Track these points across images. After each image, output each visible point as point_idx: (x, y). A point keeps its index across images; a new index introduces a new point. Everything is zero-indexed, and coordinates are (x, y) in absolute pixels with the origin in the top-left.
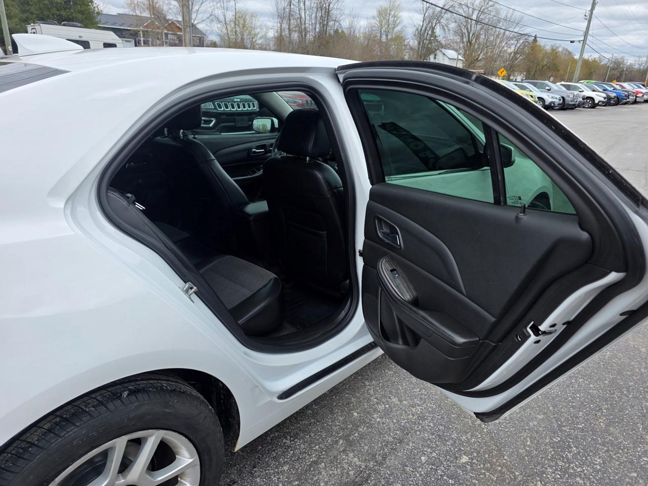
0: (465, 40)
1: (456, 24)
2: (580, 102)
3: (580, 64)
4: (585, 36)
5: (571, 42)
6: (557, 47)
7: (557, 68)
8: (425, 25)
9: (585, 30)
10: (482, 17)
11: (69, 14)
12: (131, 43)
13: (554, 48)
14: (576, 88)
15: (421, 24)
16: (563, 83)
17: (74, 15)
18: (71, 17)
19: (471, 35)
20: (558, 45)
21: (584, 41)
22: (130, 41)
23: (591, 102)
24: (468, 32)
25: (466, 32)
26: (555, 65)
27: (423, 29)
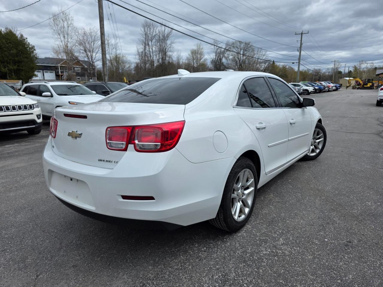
0: (238, 64)
1: (233, 57)
2: (301, 92)
3: (299, 73)
4: (299, 60)
5: (293, 63)
6: (286, 66)
7: (287, 76)
8: (217, 58)
9: (298, 57)
10: (245, 52)
11: (19, 59)
12: (53, 73)
13: (284, 66)
14: (299, 86)
15: (215, 57)
16: (292, 83)
17: (22, 59)
18: (20, 60)
19: (241, 62)
20: (286, 65)
21: (299, 62)
22: (52, 72)
23: (307, 92)
24: (239, 60)
25: (238, 60)
26: (285, 75)
27: (216, 59)
